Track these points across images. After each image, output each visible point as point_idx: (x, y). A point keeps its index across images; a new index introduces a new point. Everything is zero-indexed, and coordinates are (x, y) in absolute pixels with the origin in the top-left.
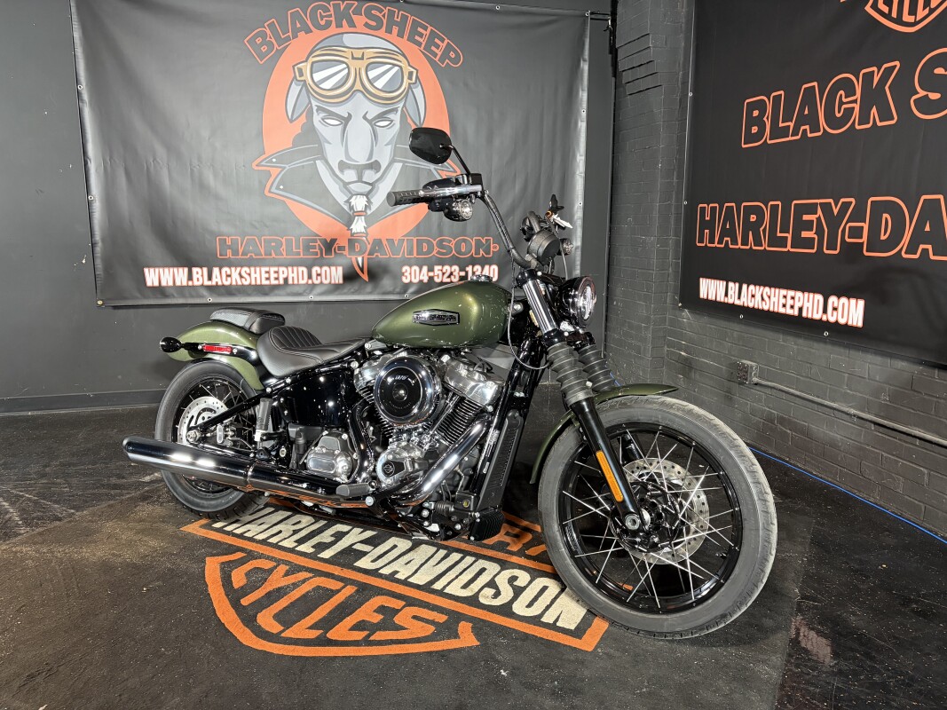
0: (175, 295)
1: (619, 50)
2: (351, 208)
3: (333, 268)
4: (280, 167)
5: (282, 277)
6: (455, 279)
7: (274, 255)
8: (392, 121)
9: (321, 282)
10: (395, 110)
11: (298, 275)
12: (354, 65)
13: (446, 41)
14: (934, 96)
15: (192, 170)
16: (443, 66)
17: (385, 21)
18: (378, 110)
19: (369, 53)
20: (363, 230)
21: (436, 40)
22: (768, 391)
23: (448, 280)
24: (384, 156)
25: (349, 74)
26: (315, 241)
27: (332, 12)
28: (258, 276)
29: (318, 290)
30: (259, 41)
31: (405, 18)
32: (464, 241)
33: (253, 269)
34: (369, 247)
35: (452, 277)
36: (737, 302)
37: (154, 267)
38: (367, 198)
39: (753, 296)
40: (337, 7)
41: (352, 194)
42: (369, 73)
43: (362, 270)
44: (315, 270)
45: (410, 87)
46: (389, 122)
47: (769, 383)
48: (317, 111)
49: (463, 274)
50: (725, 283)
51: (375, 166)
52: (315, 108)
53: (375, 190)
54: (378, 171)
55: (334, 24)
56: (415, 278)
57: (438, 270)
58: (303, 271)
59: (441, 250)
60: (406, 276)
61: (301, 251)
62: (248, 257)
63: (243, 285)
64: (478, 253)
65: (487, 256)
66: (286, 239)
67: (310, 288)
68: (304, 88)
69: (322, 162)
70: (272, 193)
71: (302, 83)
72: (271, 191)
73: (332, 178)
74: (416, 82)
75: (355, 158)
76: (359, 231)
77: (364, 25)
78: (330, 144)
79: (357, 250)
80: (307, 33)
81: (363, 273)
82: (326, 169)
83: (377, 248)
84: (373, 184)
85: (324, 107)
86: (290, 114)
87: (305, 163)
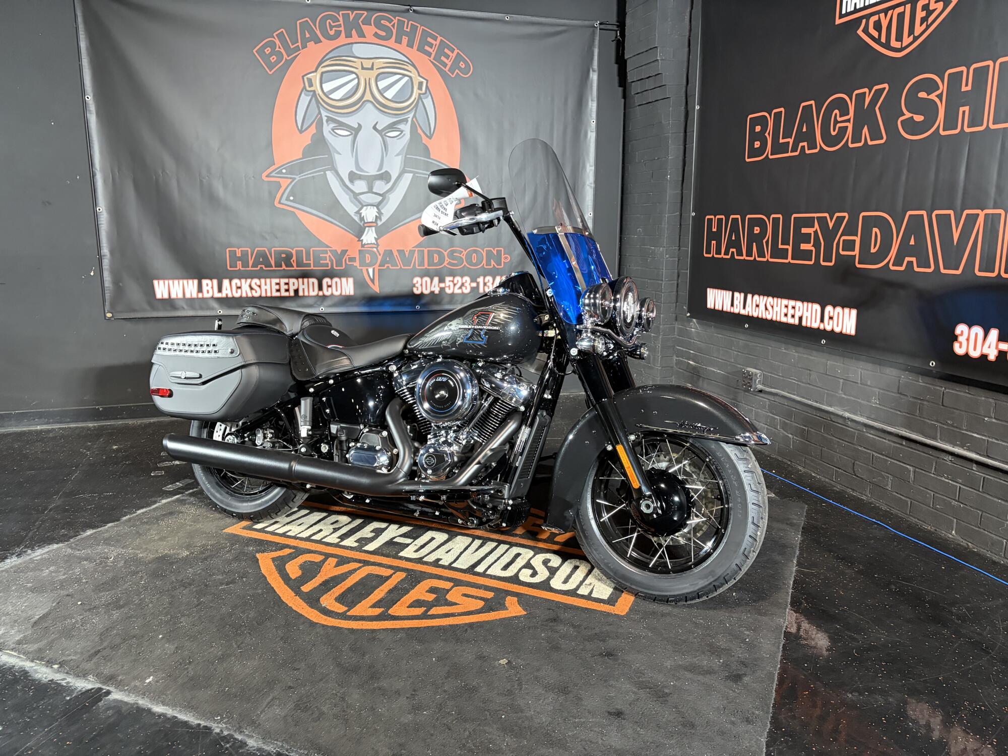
0: (185, 307)
1: (628, 62)
2: (362, 219)
3: (344, 280)
4: (291, 178)
5: (292, 289)
6: (467, 290)
7: (284, 267)
8: (402, 131)
9: (332, 294)
10: (406, 120)
11: (308, 287)
12: (363, 74)
13: (456, 51)
14: (919, 118)
15: (201, 181)
16: (453, 76)
17: (394, 31)
18: (387, 121)
19: (378, 63)
20: (374, 241)
21: (446, 50)
22: (772, 398)
23: (459, 291)
24: (394, 166)
25: (358, 84)
26: (325, 252)
27: (341, 22)
28: (268, 287)
29: (329, 302)
30: (268, 51)
31: (414, 28)
32: (475, 251)
33: (263, 281)
34: (380, 258)
35: (464, 288)
36: (743, 312)
37: (164, 279)
38: (378, 209)
39: (757, 306)
40: (346, 17)
41: (363, 205)
42: (379, 83)
44: (326, 281)
45: (420, 98)
46: (399, 133)
47: (773, 390)
48: (327, 121)
49: (474, 285)
50: (731, 293)
51: (385, 177)
52: (325, 119)
53: (385, 202)
54: (388, 183)
55: (343, 34)
56: (426, 289)
57: (450, 281)
58: (313, 283)
59: (452, 261)
60: (417, 288)
61: (312, 262)
62: (258, 268)
63: (253, 297)
64: (489, 264)
65: (497, 267)
66: (296, 250)
67: (320, 299)
68: (314, 99)
69: (332, 173)
70: (283, 204)
71: (312, 93)
72: (282, 202)
73: (343, 189)
74: (426, 93)
75: (365, 169)
76: (369, 242)
77: (373, 35)
78: (340, 154)
79: (367, 262)
80: (316, 43)
81: (374, 283)
82: (336, 180)
83: (388, 259)
84: (383, 195)
85: (333, 117)
86: (300, 125)
87: (315, 174)
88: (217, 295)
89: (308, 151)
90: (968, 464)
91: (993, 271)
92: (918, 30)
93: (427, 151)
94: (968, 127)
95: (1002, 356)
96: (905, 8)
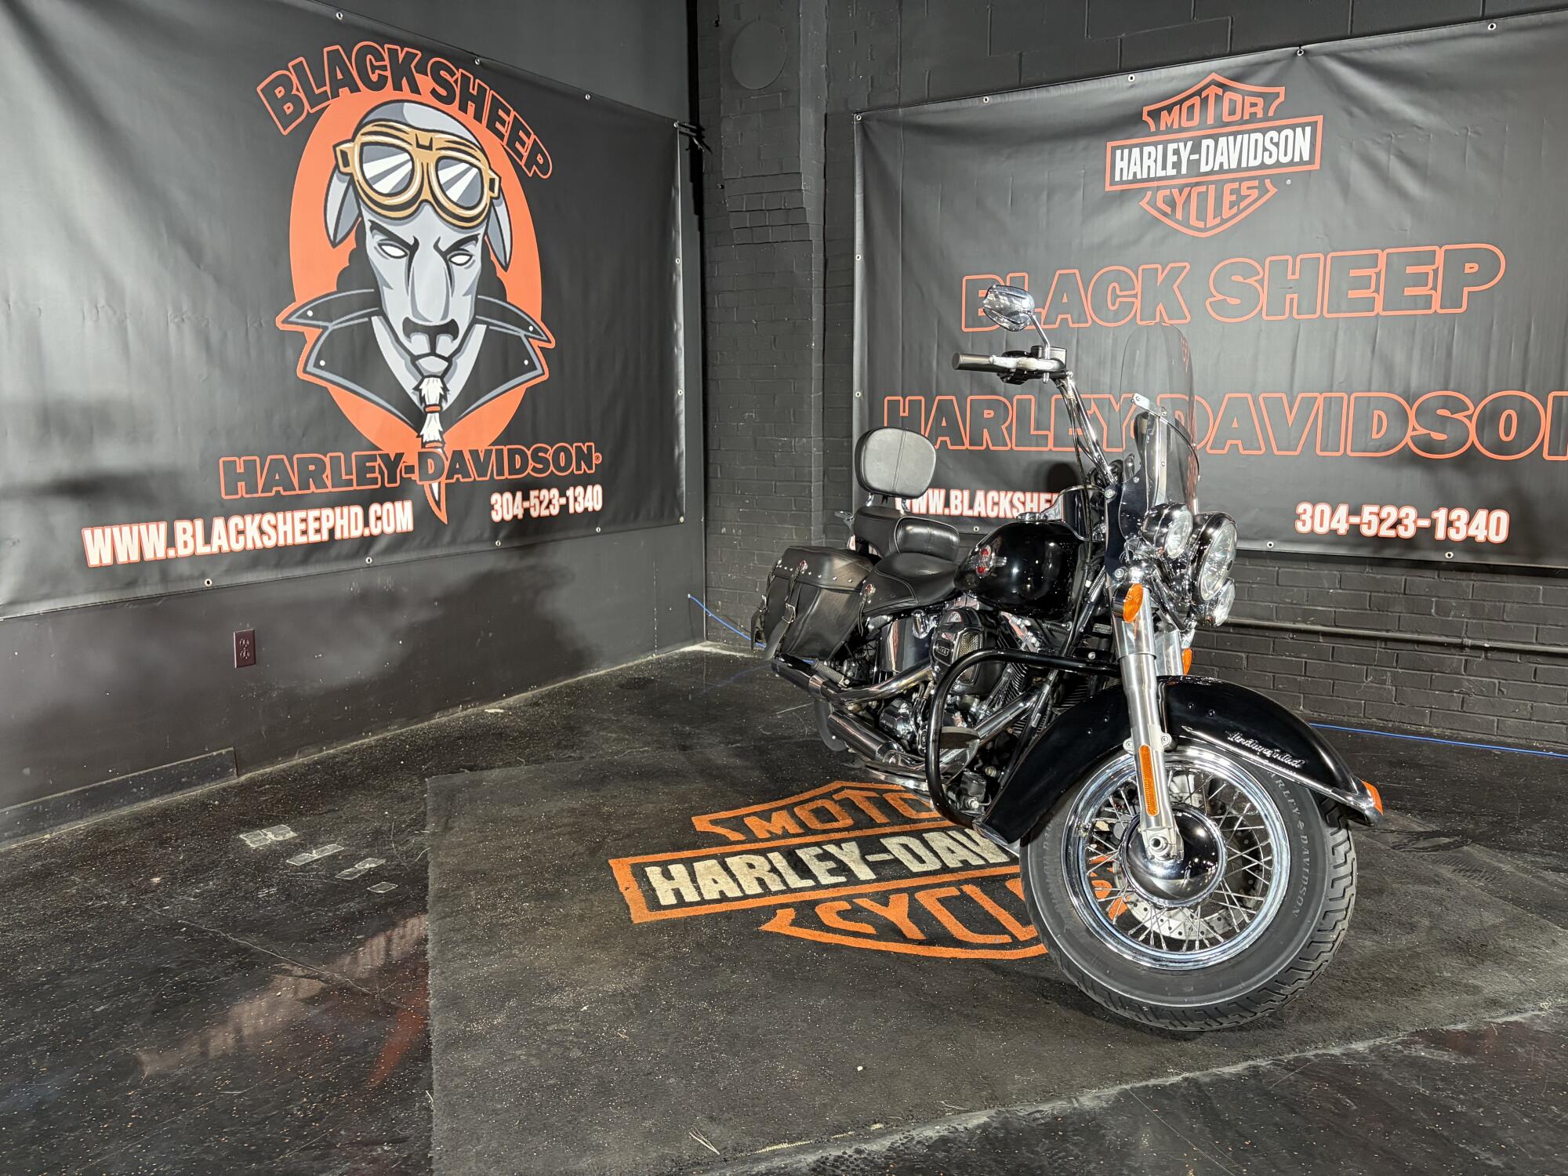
1: (728, 184)
2: (422, 399)
3: (398, 504)
4: (318, 327)
5: (326, 526)
6: (555, 511)
7: (312, 488)
8: (471, 256)
9: (382, 532)
10: (474, 238)
11: (347, 522)
12: (421, 156)
13: (533, 136)
14: (1233, 301)
16: (530, 175)
17: (458, 91)
18: (452, 237)
19: (440, 140)
20: (438, 437)
21: (521, 134)
23: (545, 513)
24: (462, 311)
25: (413, 170)
26: (373, 458)
27: (387, 62)
28: (288, 527)
29: (378, 546)
30: (280, 92)
31: (482, 91)
32: (563, 449)
33: (280, 515)
34: (447, 464)
35: (551, 507)
36: (967, 513)
37: (104, 524)
38: (443, 382)
39: (997, 504)
40: (393, 54)
41: (423, 376)
42: (439, 173)
43: (438, 503)
44: (375, 508)
45: (492, 204)
46: (468, 258)
48: (372, 229)
49: (563, 501)
50: (943, 492)
51: (451, 328)
52: (368, 225)
53: (452, 369)
54: (455, 337)
55: (389, 83)
56: (508, 513)
57: (535, 497)
58: (356, 514)
59: (536, 465)
60: (497, 511)
61: (354, 477)
62: (273, 494)
63: (265, 548)
64: (579, 468)
65: (588, 472)
66: (331, 457)
67: (366, 543)
68: (351, 187)
69: (381, 321)
70: (310, 373)
71: (348, 178)
72: (308, 369)
73: (395, 347)
74: (498, 198)
75: (425, 316)
76: (432, 439)
77: (431, 92)
78: (389, 287)
79: (431, 471)
80: (352, 92)
81: (440, 510)
82: (386, 333)
83: (458, 466)
84: (449, 360)
85: (380, 223)
86: (331, 232)
87: (356, 322)
88: (203, 550)
89: (345, 279)
90: (1314, 638)
91: (1338, 451)
92: (1226, 214)
93: (502, 293)
94: (1298, 314)
95: (1355, 529)
96: (1207, 188)
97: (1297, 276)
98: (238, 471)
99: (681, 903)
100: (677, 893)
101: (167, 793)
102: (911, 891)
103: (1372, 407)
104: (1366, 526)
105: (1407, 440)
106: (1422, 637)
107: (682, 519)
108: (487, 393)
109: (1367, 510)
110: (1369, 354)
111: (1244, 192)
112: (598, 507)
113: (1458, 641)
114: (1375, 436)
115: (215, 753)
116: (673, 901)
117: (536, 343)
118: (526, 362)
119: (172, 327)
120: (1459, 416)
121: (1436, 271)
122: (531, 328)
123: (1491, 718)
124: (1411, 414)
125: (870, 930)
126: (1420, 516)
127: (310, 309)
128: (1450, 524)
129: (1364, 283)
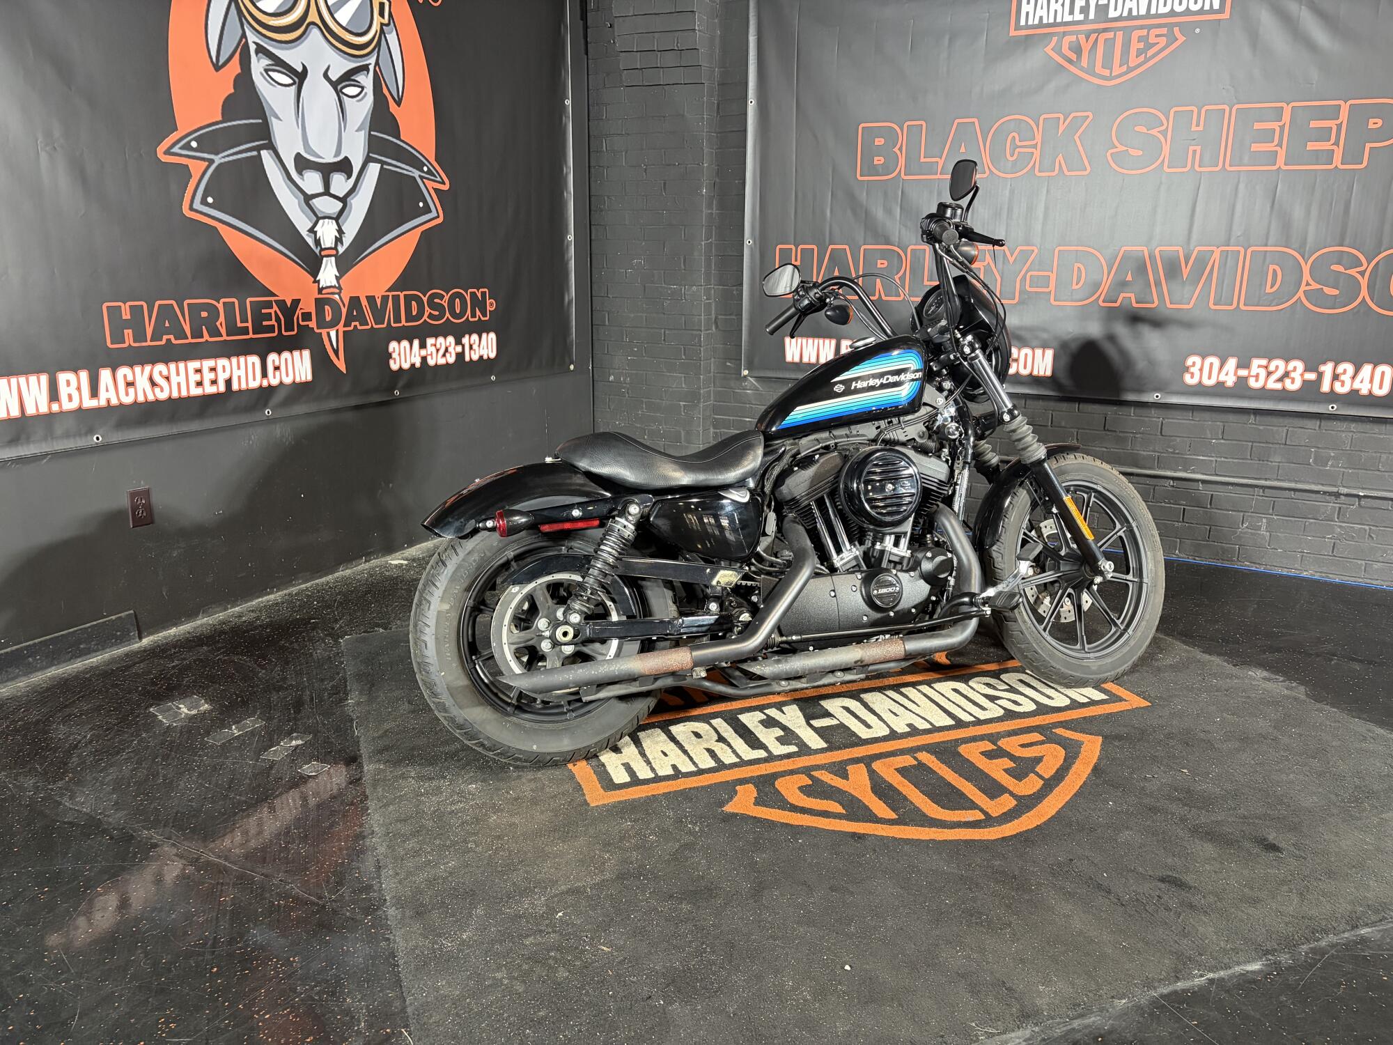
1: (618, 22)
2: (318, 242)
3: (296, 354)
4: (204, 159)
5: (222, 378)
6: (451, 359)
7: (206, 337)
8: (363, 88)
9: (281, 383)
10: (365, 68)
11: (245, 373)
14: (1133, 152)
16: (421, 1)
18: (344, 65)
23: (442, 361)
24: (356, 150)
26: (269, 305)
28: (182, 379)
29: (277, 397)
32: (457, 296)
33: (172, 366)
34: (344, 311)
35: (448, 355)
38: (338, 224)
41: (318, 217)
43: (336, 352)
44: (272, 358)
45: (382, 31)
46: (360, 89)
49: (459, 349)
51: (344, 166)
52: (252, 48)
53: (347, 210)
54: (349, 176)
56: (406, 362)
57: (432, 345)
58: (253, 364)
59: (432, 312)
60: (395, 359)
61: (249, 325)
62: (163, 342)
63: (157, 401)
64: (474, 315)
65: (483, 319)
66: (224, 303)
67: (265, 394)
69: (270, 155)
70: (196, 211)
72: (195, 206)
73: (288, 185)
74: (388, 25)
75: (319, 153)
76: (329, 284)
78: (278, 118)
79: (328, 319)
81: (338, 359)
82: (277, 169)
83: (355, 313)
84: (344, 200)
85: (265, 46)
86: (214, 54)
87: (244, 155)
88: (89, 403)
89: (230, 107)
90: (1193, 486)
91: (1231, 304)
92: (1133, 62)
93: (396, 129)
94: (1200, 166)
95: (1242, 381)
96: (1115, 35)
97: (1201, 128)
98: (124, 317)
99: (635, 781)
100: (628, 767)
101: (64, 662)
102: (868, 761)
103: (1267, 262)
104: (1254, 379)
105: (1300, 294)
106: (1300, 486)
107: (572, 367)
108: (385, 235)
109: (1256, 362)
110: (1269, 209)
111: (1152, 40)
112: (493, 355)
113: (1335, 490)
114: (1268, 290)
115: (113, 617)
116: (628, 779)
117: (430, 184)
118: (421, 204)
119: (44, 157)
120: (1353, 272)
121: (1339, 126)
122: (425, 169)
123: (1359, 562)
124: (1306, 270)
125: (838, 809)
126: (1306, 370)
127: (194, 139)
128: (1336, 377)
129: (1267, 136)
